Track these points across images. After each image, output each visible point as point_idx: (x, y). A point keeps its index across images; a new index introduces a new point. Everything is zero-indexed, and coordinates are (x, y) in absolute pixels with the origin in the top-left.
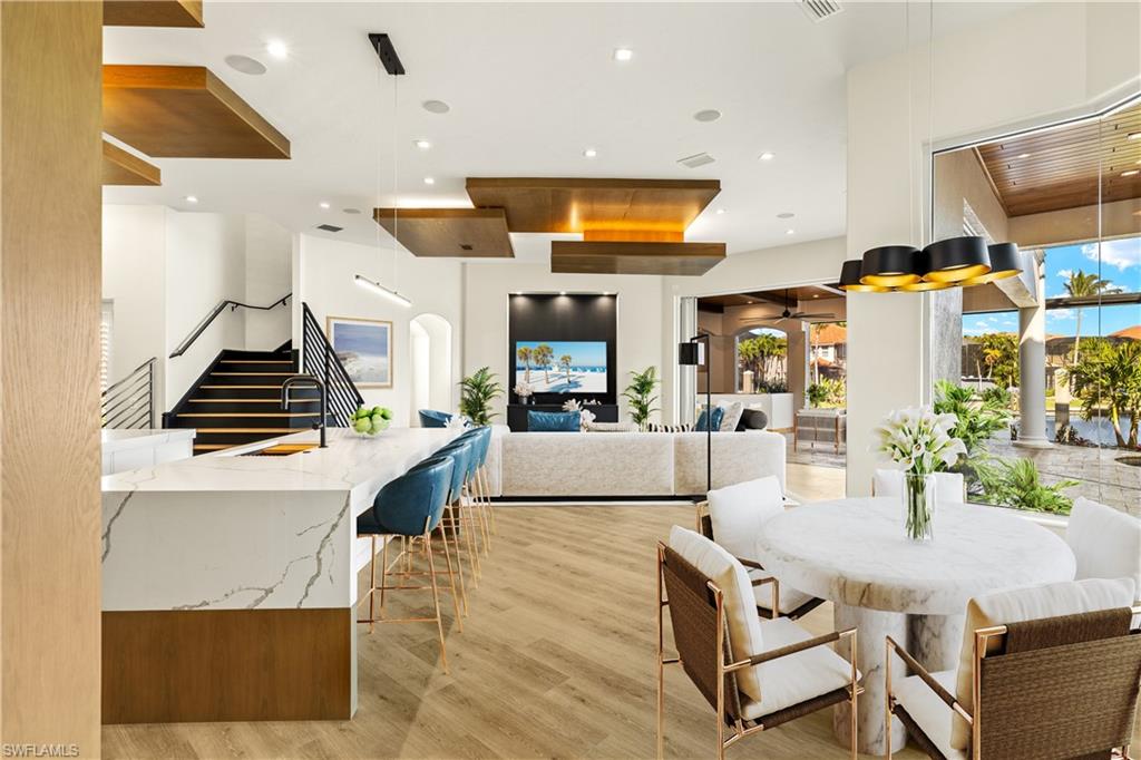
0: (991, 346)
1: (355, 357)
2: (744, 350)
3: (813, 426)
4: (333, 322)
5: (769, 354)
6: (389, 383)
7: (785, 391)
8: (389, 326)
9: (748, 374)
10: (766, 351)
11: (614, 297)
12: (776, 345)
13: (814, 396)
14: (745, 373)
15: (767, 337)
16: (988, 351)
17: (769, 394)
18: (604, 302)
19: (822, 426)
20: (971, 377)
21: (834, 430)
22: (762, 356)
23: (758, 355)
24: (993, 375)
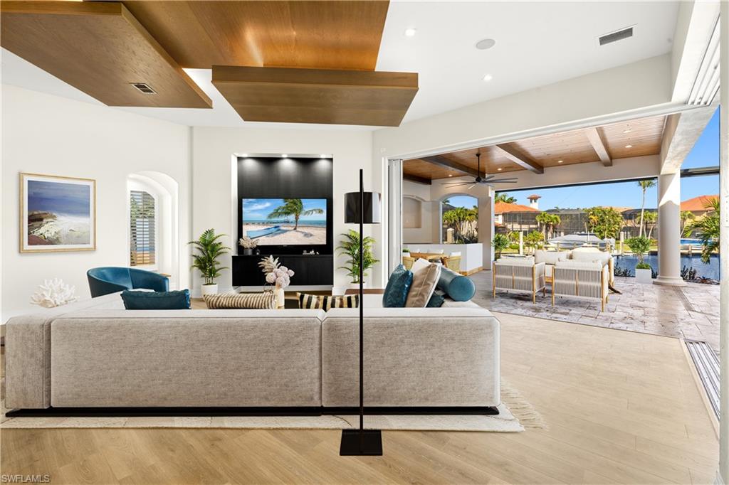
0: (593, 214)
1: (54, 217)
2: (448, 216)
3: (511, 275)
4: (26, 179)
5: (464, 219)
6: (91, 246)
7: (476, 242)
8: (91, 184)
9: (450, 230)
10: (462, 217)
11: (331, 160)
12: (468, 213)
13: (499, 244)
14: (448, 230)
15: (462, 209)
16: (592, 217)
17: (465, 245)
18: (323, 166)
19: (519, 275)
20: (583, 233)
21: (531, 279)
22: (460, 220)
23: (457, 220)
24: (595, 231)
